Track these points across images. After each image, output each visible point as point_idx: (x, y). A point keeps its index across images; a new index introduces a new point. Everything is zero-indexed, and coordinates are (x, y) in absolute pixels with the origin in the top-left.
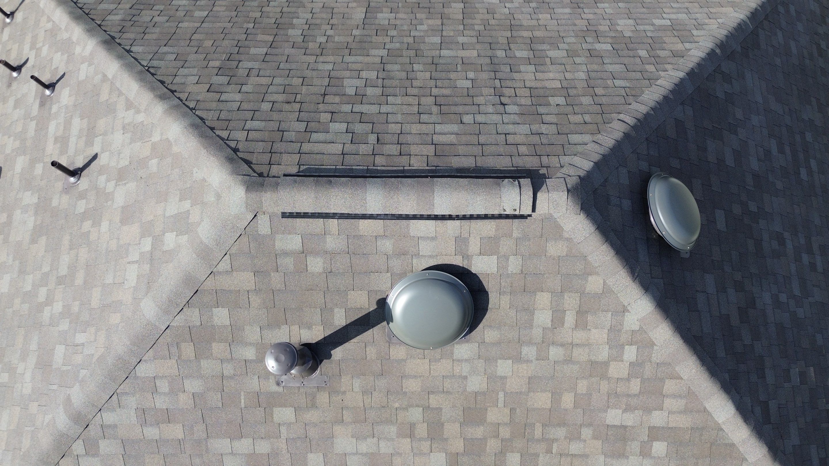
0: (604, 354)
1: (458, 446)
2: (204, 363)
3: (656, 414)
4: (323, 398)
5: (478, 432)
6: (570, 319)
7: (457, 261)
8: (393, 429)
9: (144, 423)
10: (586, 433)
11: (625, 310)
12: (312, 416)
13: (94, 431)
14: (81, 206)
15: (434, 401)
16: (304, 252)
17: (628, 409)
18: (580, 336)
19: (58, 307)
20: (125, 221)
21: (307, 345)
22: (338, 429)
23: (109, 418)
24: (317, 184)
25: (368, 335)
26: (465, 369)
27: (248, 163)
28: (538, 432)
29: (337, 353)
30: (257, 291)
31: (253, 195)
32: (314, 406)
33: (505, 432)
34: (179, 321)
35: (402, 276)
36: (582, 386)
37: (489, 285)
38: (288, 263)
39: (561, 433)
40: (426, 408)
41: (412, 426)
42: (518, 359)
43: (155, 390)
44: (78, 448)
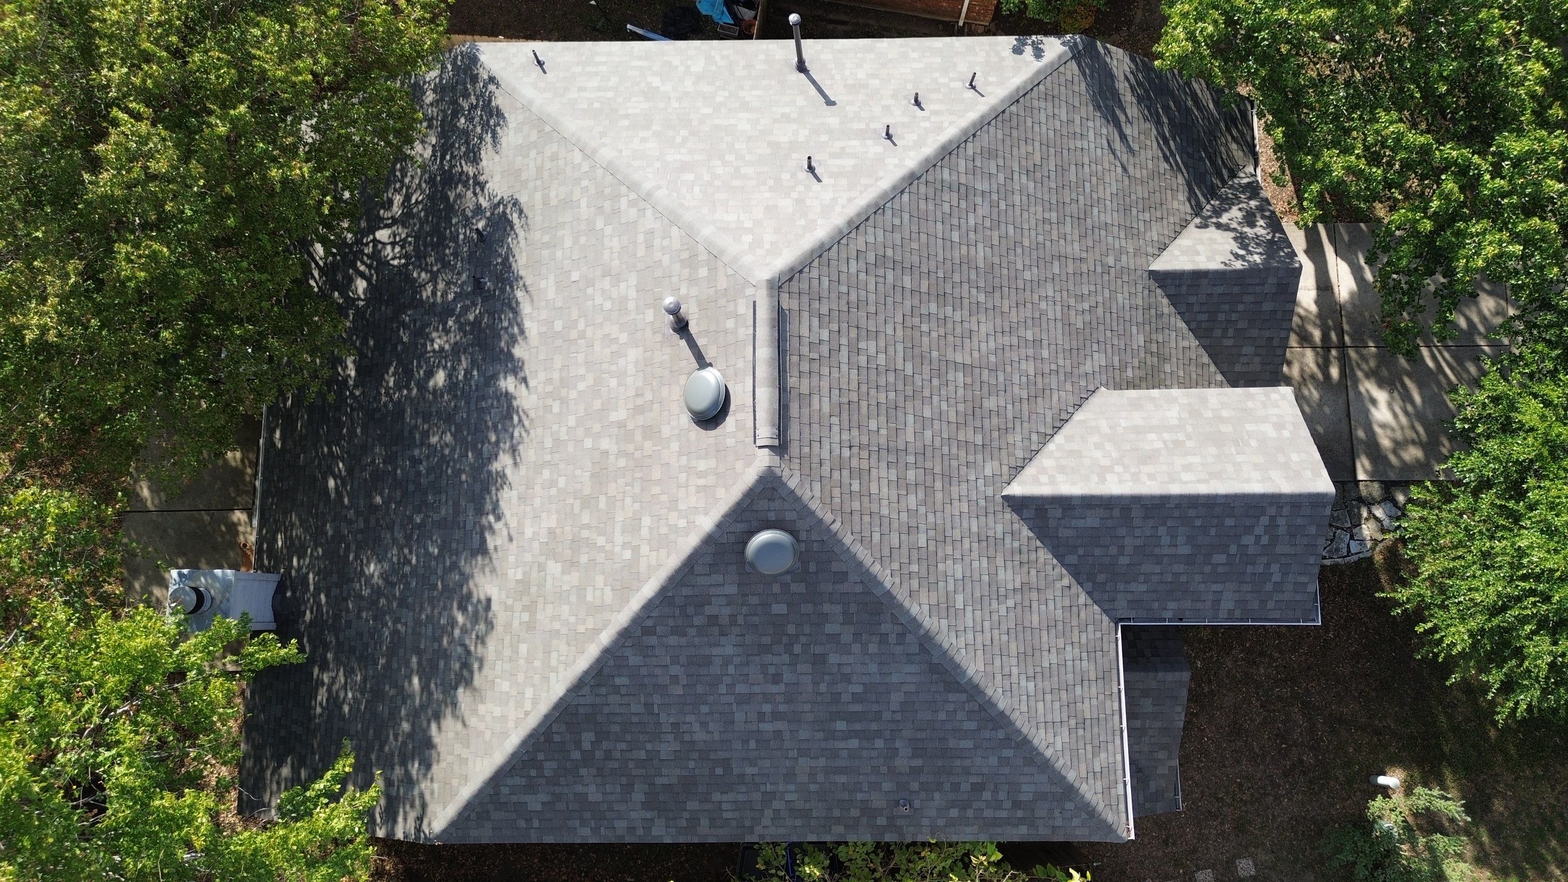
0: (682, 506)
1: (630, 426)
2: (678, 265)
3: (648, 548)
4: (659, 337)
5: (638, 437)
6: (702, 482)
7: (732, 407)
8: (640, 384)
9: (646, 233)
10: (637, 506)
11: (706, 514)
12: (649, 332)
13: (642, 204)
14: (785, 176)
15: (656, 406)
16: (737, 316)
17: (651, 529)
18: (692, 489)
19: (719, 171)
20: (767, 208)
21: (687, 324)
22: (641, 349)
23: (649, 213)
24: (772, 320)
25: (693, 360)
26: (674, 423)
27: (790, 280)
28: (638, 475)
29: (683, 343)
30: (716, 292)
31: (765, 284)
32: (654, 333)
33: (638, 455)
34: (701, 248)
35: (724, 376)
36: (664, 498)
37: (720, 430)
38: (731, 307)
39: (637, 489)
40: (652, 402)
41: (642, 395)
42: (680, 454)
43: (663, 238)
44: (633, 196)
